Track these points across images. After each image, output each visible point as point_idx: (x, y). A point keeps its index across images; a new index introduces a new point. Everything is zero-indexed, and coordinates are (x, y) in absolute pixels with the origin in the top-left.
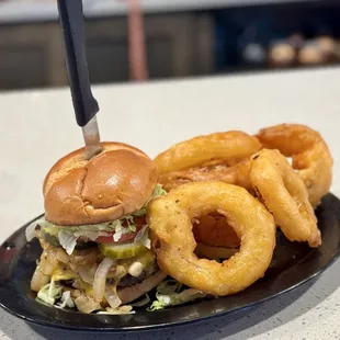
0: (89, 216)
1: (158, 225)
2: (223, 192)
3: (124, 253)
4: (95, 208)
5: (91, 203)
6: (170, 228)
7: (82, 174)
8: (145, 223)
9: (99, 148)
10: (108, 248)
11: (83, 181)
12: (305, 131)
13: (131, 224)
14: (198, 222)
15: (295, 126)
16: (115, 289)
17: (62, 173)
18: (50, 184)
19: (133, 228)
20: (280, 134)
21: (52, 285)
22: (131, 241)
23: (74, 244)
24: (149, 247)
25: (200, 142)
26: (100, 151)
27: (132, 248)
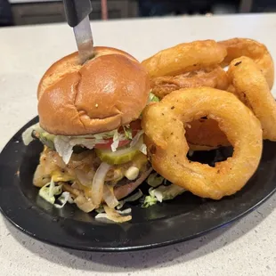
0: (85, 127)
1: (155, 131)
2: (216, 98)
3: (121, 159)
4: (91, 118)
5: (86, 113)
6: (166, 135)
7: (75, 80)
8: (141, 129)
9: (92, 52)
10: (104, 154)
11: (77, 87)
12: (254, 44)
13: (127, 129)
14: (190, 127)
15: (245, 40)
16: (112, 190)
17: (55, 78)
18: (44, 89)
19: (128, 134)
20: (234, 46)
21: (52, 183)
22: (127, 146)
23: (71, 152)
24: (145, 153)
25: (186, 49)
26: (93, 56)
27: (128, 153)
